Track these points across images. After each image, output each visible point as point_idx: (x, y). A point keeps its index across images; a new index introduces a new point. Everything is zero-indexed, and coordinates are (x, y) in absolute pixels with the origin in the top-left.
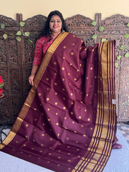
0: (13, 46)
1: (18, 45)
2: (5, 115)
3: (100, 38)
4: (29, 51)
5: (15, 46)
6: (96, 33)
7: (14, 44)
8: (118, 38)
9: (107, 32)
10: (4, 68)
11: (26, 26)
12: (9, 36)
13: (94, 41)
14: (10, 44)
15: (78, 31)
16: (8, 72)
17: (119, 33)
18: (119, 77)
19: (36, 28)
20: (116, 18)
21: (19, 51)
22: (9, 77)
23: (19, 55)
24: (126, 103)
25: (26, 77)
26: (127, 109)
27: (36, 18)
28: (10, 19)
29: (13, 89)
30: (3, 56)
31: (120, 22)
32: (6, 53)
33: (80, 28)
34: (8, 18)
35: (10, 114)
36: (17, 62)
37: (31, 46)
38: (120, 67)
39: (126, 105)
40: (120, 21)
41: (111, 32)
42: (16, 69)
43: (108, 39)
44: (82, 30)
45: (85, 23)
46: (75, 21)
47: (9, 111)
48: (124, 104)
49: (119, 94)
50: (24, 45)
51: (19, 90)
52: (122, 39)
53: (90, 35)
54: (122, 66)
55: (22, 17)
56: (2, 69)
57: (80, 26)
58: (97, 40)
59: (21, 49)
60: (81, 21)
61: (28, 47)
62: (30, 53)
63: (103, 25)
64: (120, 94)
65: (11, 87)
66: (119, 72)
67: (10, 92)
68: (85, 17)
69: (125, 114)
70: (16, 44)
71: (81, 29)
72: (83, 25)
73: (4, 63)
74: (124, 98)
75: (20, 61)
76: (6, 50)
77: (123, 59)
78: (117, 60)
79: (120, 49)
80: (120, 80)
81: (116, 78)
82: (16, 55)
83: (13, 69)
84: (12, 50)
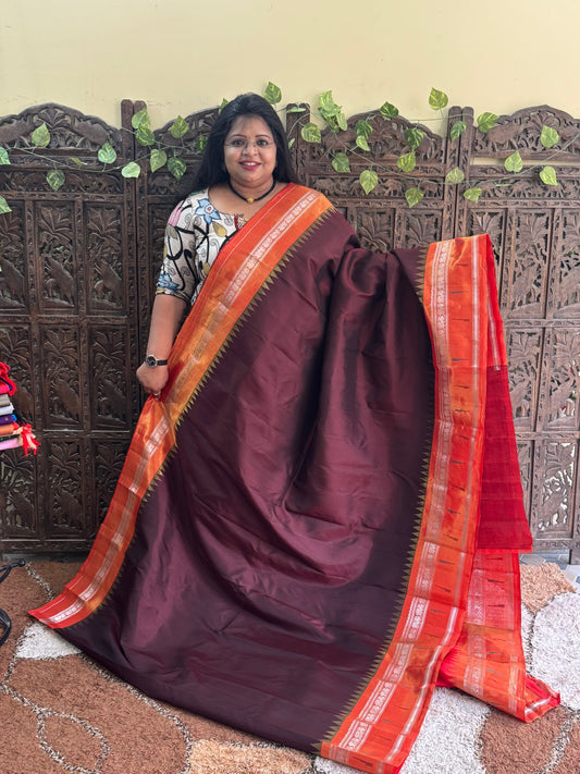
0: (104, 235)
1: (127, 230)
2: (66, 516)
3: (466, 210)
5: (112, 234)
6: (446, 190)
7: (111, 227)
8: (539, 212)
9: (494, 186)
10: (64, 324)
12: (89, 192)
13: (439, 222)
14: (91, 225)
16: (82, 339)
17: (541, 191)
18: (537, 370)
20: (534, 121)
21: (131, 255)
22: (86, 360)
23: (128, 271)
24: (560, 478)
26: (565, 500)
27: (201, 123)
28: (96, 121)
29: (99, 410)
30: (63, 274)
32: (74, 263)
33: (383, 167)
34: (88, 118)
35: (87, 515)
36: (121, 299)
38: (544, 328)
39: (561, 485)
41: (512, 184)
42: (114, 331)
43: (496, 214)
44: (390, 173)
45: (403, 145)
47: (80, 502)
48: (553, 482)
49: (533, 442)
50: (151, 231)
51: (124, 416)
52: (556, 214)
54: (551, 325)
56: (56, 330)
57: (385, 157)
58: (453, 219)
59: (137, 245)
60: (388, 136)
64: (541, 438)
65: (91, 400)
66: (539, 350)
67: (87, 424)
68: (405, 120)
69: (555, 522)
71: (387, 170)
72: (395, 153)
73: (65, 303)
74: (555, 457)
75: (132, 298)
76: (76, 249)
77: (555, 297)
78: (532, 299)
79: (545, 258)
80: (542, 382)
81: (525, 374)
82: (117, 271)
83: (101, 331)
84: (99, 252)
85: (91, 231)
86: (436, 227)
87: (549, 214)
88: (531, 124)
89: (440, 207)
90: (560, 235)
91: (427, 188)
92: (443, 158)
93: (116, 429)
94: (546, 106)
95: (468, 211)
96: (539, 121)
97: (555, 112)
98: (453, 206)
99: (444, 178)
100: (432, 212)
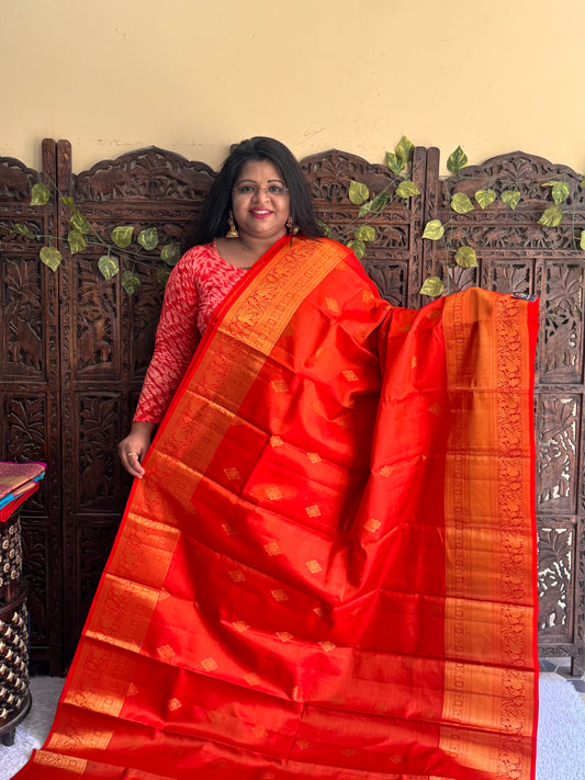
0: (21, 289)
1: (48, 283)
3: (434, 261)
4: (96, 316)
5: (30, 288)
6: (412, 239)
7: (29, 280)
8: (518, 263)
9: (465, 234)
11: (86, 196)
12: (7, 241)
13: (405, 274)
14: (7, 278)
17: (519, 240)
19: (134, 207)
20: (506, 170)
21: (52, 311)
23: (49, 330)
24: (556, 571)
25: (82, 435)
27: (133, 165)
28: (13, 162)
31: (528, 190)
33: (340, 214)
36: (40, 362)
37: (109, 291)
39: (557, 579)
40: (528, 183)
41: (486, 233)
42: (31, 399)
44: (349, 220)
46: (319, 179)
48: (548, 574)
50: (76, 285)
51: (43, 499)
52: (537, 265)
53: (388, 245)
54: (538, 391)
55: (70, 154)
57: (342, 202)
58: (420, 271)
59: (60, 302)
60: (346, 178)
61: (91, 296)
62: (100, 324)
63: (445, 203)
68: (363, 161)
70: (39, 281)
71: (345, 216)
75: (52, 361)
82: (37, 331)
83: (18, 398)
84: (16, 308)
85: (7, 285)
86: (402, 280)
87: (529, 265)
88: (504, 173)
89: (406, 258)
91: (390, 237)
92: (407, 204)
93: (34, 514)
94: (520, 153)
95: (437, 262)
98: (420, 256)
99: (409, 225)
100: (397, 263)
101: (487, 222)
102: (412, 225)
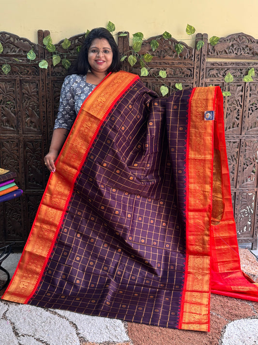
0: (30, 96)
1: (41, 93)
2: (14, 230)
3: (204, 83)
5: (34, 95)
6: (195, 74)
7: (34, 92)
8: (239, 84)
10: (11, 139)
12: (23, 75)
14: (24, 91)
15: (161, 68)
16: (20, 146)
17: (240, 74)
18: (237, 159)
20: (236, 40)
21: (43, 105)
22: (23, 156)
23: (42, 113)
24: (247, 210)
26: (250, 220)
27: (77, 41)
28: (25, 40)
29: (29, 180)
30: (10, 115)
31: (244, 50)
32: (16, 109)
33: (164, 63)
34: (21, 39)
35: (24, 230)
36: (39, 127)
38: (241, 140)
39: (248, 213)
40: (244, 47)
41: (226, 70)
42: (36, 142)
44: (168, 66)
45: (174, 52)
47: (21, 224)
48: (244, 211)
49: (235, 193)
50: (53, 94)
52: (246, 85)
53: (185, 76)
54: (244, 138)
56: (8, 142)
57: (166, 58)
59: (47, 101)
60: (167, 47)
63: (210, 53)
64: (239, 191)
65: (25, 175)
66: (238, 150)
67: (24, 186)
68: (175, 40)
69: (245, 230)
71: (166, 64)
72: (170, 56)
73: (12, 129)
74: (245, 200)
75: (44, 126)
76: (17, 103)
77: (246, 125)
78: (235, 126)
79: (241, 106)
80: (239, 165)
81: (231, 161)
82: (37, 113)
83: (30, 142)
84: (28, 104)
85: (24, 94)
87: (243, 85)
88: (235, 42)
89: (192, 82)
90: (248, 95)
91: (186, 73)
92: (193, 58)
93: (37, 189)
94: (242, 33)
96: (239, 40)
97: (246, 36)
98: (198, 82)
99: (194, 68)
100: (188, 84)
101: (226, 67)
102: (195, 68)
